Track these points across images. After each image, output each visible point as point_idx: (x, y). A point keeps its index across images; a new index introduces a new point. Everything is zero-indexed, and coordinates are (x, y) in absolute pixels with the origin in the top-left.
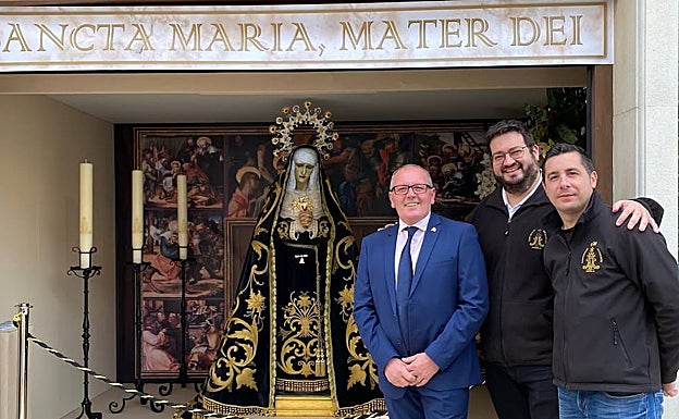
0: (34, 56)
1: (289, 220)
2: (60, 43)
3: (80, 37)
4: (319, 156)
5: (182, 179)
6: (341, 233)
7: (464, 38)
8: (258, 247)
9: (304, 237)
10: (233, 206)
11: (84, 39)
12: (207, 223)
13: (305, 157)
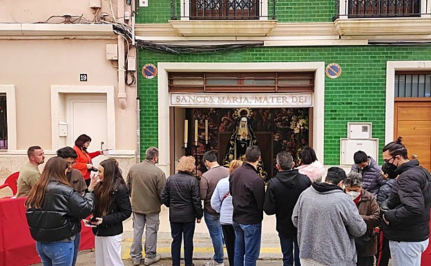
0: (188, 103)
1: (240, 136)
2: (194, 101)
3: (198, 99)
4: (247, 118)
5: (206, 121)
6: (253, 139)
7: (281, 100)
8: (231, 142)
9: (243, 140)
10: (220, 128)
11: (199, 100)
12: (213, 133)
13: (244, 119)
